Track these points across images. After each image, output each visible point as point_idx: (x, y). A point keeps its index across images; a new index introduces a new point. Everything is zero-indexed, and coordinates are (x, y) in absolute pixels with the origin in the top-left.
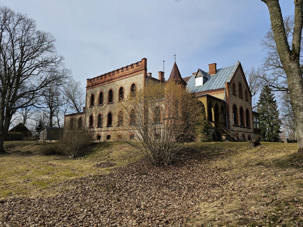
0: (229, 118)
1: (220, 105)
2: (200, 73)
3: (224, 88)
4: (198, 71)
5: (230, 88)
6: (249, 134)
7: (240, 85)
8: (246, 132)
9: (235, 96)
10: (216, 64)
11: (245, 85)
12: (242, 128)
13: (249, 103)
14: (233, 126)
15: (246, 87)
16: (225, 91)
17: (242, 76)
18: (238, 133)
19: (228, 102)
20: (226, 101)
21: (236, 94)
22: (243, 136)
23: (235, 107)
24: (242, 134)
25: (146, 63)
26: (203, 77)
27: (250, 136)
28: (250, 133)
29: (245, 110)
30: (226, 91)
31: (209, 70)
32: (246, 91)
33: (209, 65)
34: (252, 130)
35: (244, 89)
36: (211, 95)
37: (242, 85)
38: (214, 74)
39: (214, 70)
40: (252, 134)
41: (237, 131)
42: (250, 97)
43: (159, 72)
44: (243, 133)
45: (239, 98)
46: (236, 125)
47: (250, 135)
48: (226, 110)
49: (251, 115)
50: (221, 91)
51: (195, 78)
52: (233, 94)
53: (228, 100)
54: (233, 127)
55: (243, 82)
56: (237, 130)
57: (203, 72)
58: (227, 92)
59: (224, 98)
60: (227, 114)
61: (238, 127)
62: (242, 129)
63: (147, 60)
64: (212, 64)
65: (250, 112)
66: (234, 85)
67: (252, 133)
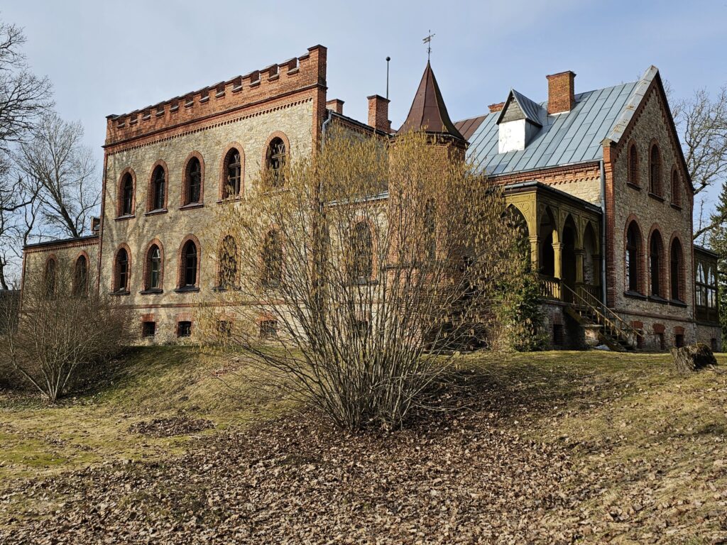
0: (612, 269)
1: (581, 222)
2: (515, 107)
3: (599, 163)
4: (511, 98)
5: (619, 164)
6: (680, 324)
7: (655, 151)
8: (670, 319)
9: (634, 192)
10: (572, 75)
11: (673, 152)
12: (655, 305)
13: (682, 215)
14: (625, 295)
15: (675, 160)
16: (601, 172)
17: (661, 121)
18: (642, 320)
19: (610, 213)
20: (603, 208)
21: (641, 184)
22: (659, 330)
23: (633, 231)
24: (655, 326)
25: (325, 65)
26: (527, 120)
27: (680, 333)
28: (681, 321)
29: (667, 241)
30: (605, 173)
31: (550, 94)
32: (675, 173)
33: (548, 77)
34: (689, 313)
35: (668, 166)
36: (552, 186)
37: (663, 153)
38: (566, 109)
39: (566, 96)
40: (691, 325)
41: (637, 314)
42: (686, 197)
43: (370, 98)
44: (657, 321)
45: (648, 198)
46: (634, 290)
47: (683, 330)
48: (604, 238)
49: (688, 260)
50: (589, 173)
51: (498, 123)
52: (629, 185)
53: (610, 203)
54: (625, 300)
55: (665, 144)
56: (637, 310)
57: (526, 103)
58: (609, 175)
59: (595, 198)
60: (604, 255)
61: (640, 301)
62: (656, 308)
63: (326, 54)
64: (559, 75)
65: (687, 250)
66: (633, 150)
67: (690, 321)
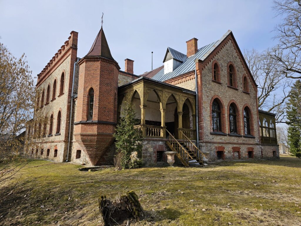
0: (201, 121)
1: (181, 100)
2: (170, 54)
3: (194, 71)
4: (168, 51)
5: (205, 71)
6: (251, 146)
7: (231, 68)
8: (244, 144)
9: (217, 85)
10: (196, 40)
11: (243, 69)
12: (233, 138)
13: (250, 97)
14: (211, 134)
15: (245, 72)
16: (195, 75)
17: (236, 54)
18: (224, 145)
19: (200, 94)
20: (197, 93)
21: (221, 81)
22: (236, 150)
23: (217, 103)
24: (233, 148)
25: (77, 40)
26: (174, 59)
27: (251, 150)
28: (251, 145)
29: (241, 108)
30: (197, 75)
32: (245, 79)
33: (187, 42)
34: (257, 140)
35: (240, 74)
36: (176, 85)
37: (236, 69)
38: (193, 54)
39: (193, 48)
40: (258, 146)
41: (219, 143)
44: (235, 146)
45: (227, 88)
46: (218, 130)
47: (253, 149)
48: (197, 106)
49: (255, 117)
51: (164, 62)
52: (213, 81)
53: (199, 90)
54: (211, 137)
55: (238, 64)
56: (221, 141)
57: (174, 52)
58: (199, 76)
59: (194, 88)
60: (197, 114)
61: (222, 137)
62: (234, 140)
64: (190, 40)
65: (254, 112)
66: (216, 66)
67: (257, 144)
